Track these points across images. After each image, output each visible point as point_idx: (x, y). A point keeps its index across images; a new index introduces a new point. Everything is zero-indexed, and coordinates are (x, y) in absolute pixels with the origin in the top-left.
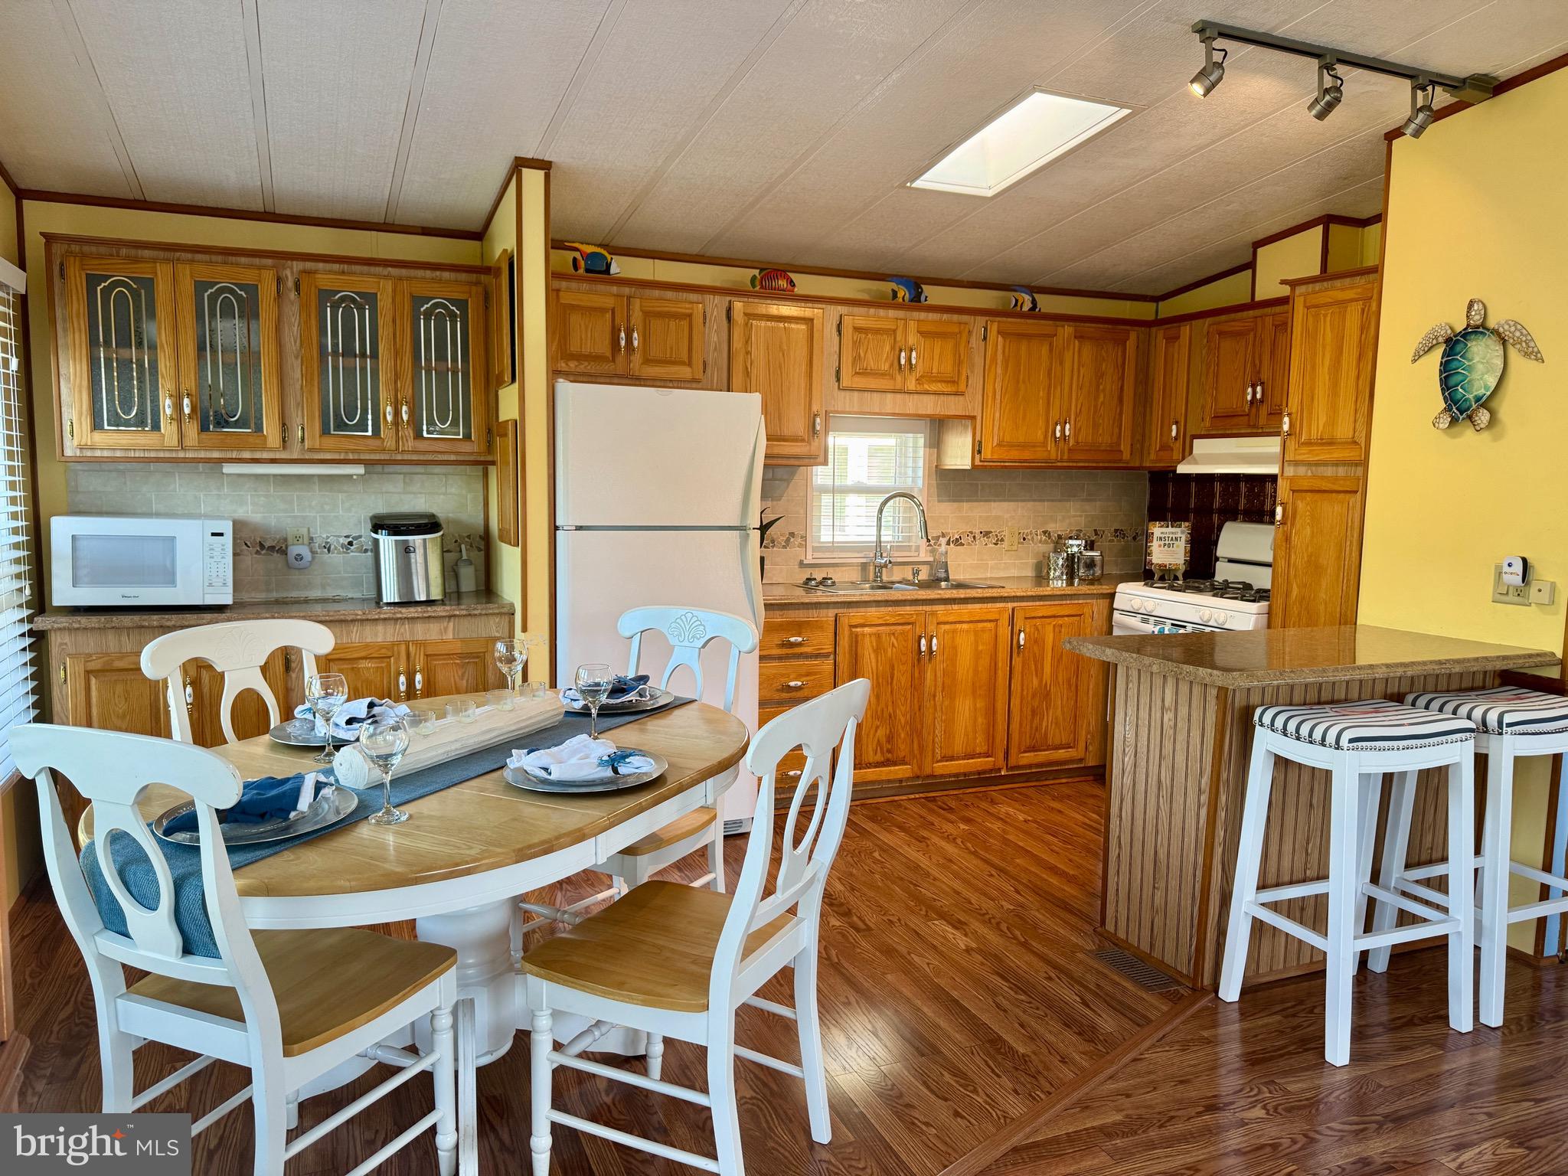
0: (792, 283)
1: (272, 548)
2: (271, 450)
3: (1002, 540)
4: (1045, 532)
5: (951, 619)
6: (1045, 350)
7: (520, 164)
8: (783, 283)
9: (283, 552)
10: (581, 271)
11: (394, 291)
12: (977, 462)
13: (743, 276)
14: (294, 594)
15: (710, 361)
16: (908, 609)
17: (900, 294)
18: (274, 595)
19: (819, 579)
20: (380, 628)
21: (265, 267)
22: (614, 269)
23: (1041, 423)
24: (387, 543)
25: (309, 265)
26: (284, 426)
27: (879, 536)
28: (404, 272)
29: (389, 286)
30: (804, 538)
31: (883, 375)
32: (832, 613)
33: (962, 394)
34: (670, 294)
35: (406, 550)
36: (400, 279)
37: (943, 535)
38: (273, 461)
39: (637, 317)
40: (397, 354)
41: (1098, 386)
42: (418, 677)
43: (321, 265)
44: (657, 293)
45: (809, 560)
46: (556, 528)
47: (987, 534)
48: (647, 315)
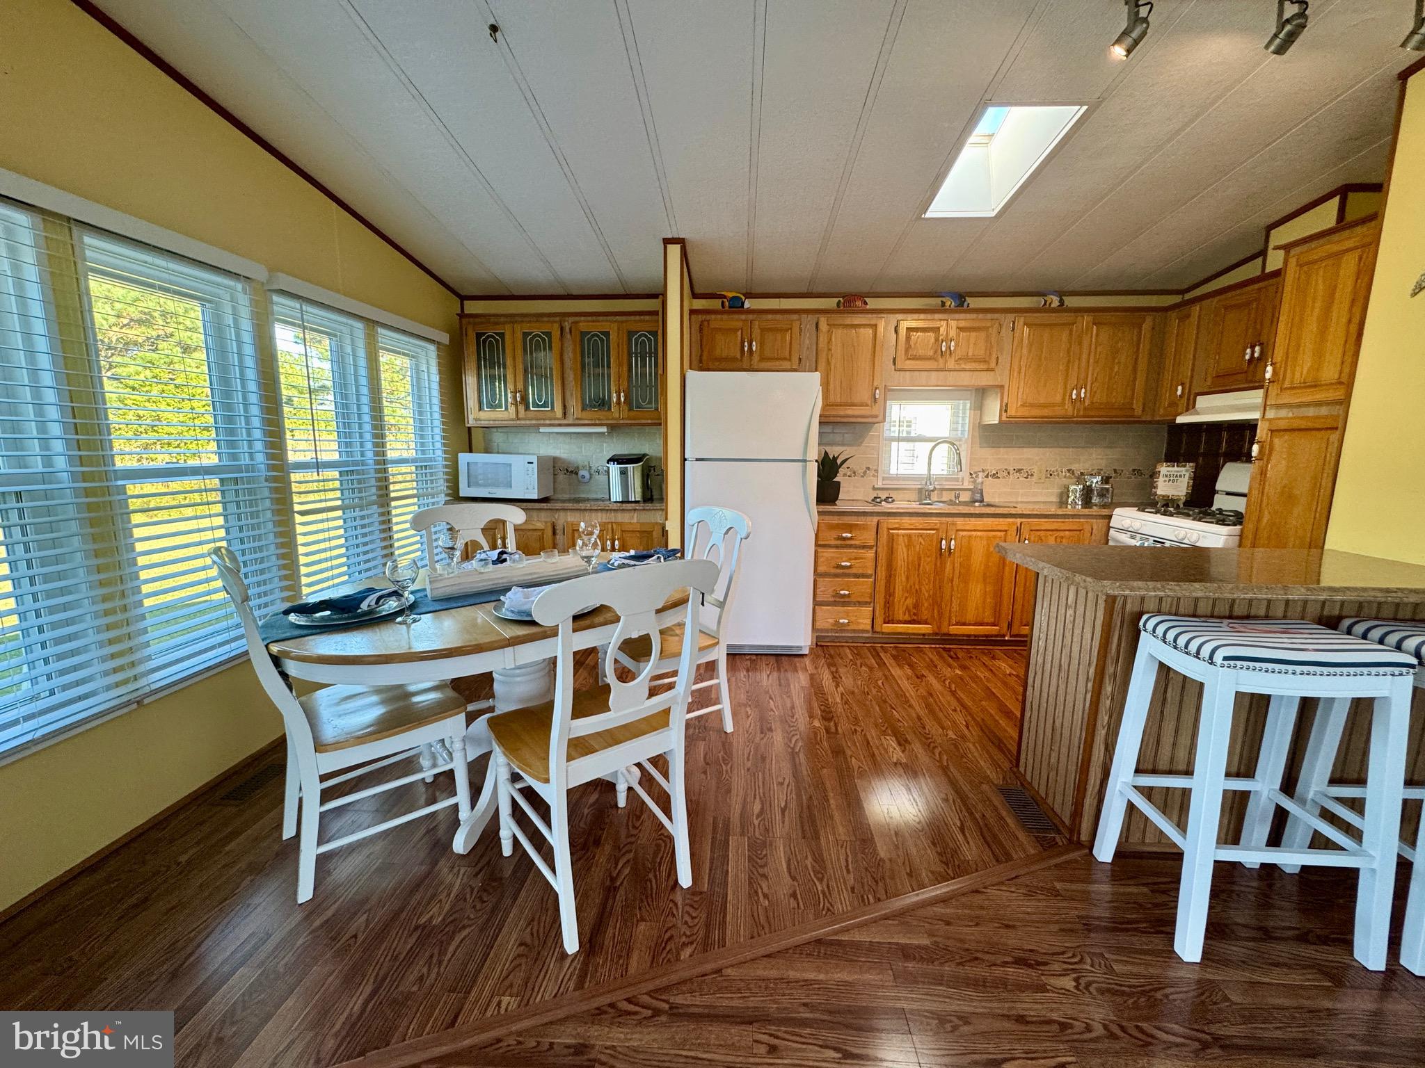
0: (866, 303)
1: (572, 472)
2: (558, 419)
3: (1032, 475)
4: (1069, 471)
5: (967, 528)
6: (1065, 335)
7: (667, 241)
8: (859, 303)
9: (577, 473)
10: (727, 308)
11: (619, 329)
12: (1004, 418)
13: (831, 303)
14: (583, 496)
15: (803, 357)
16: (934, 520)
17: (948, 304)
18: (573, 496)
19: (883, 498)
20: (599, 514)
21: (555, 322)
22: (747, 305)
23: (1061, 391)
24: (615, 469)
25: (577, 319)
26: (564, 407)
27: (929, 470)
28: (624, 318)
29: (615, 326)
30: (876, 471)
31: (930, 359)
32: (875, 519)
33: (992, 370)
34: (779, 317)
35: (623, 473)
36: (622, 322)
37: (983, 471)
38: (560, 425)
39: (756, 332)
40: (620, 365)
41: (1114, 358)
42: (617, 542)
43: (582, 318)
44: (770, 317)
45: (880, 485)
46: (685, 460)
47: (1019, 471)
48: (763, 330)
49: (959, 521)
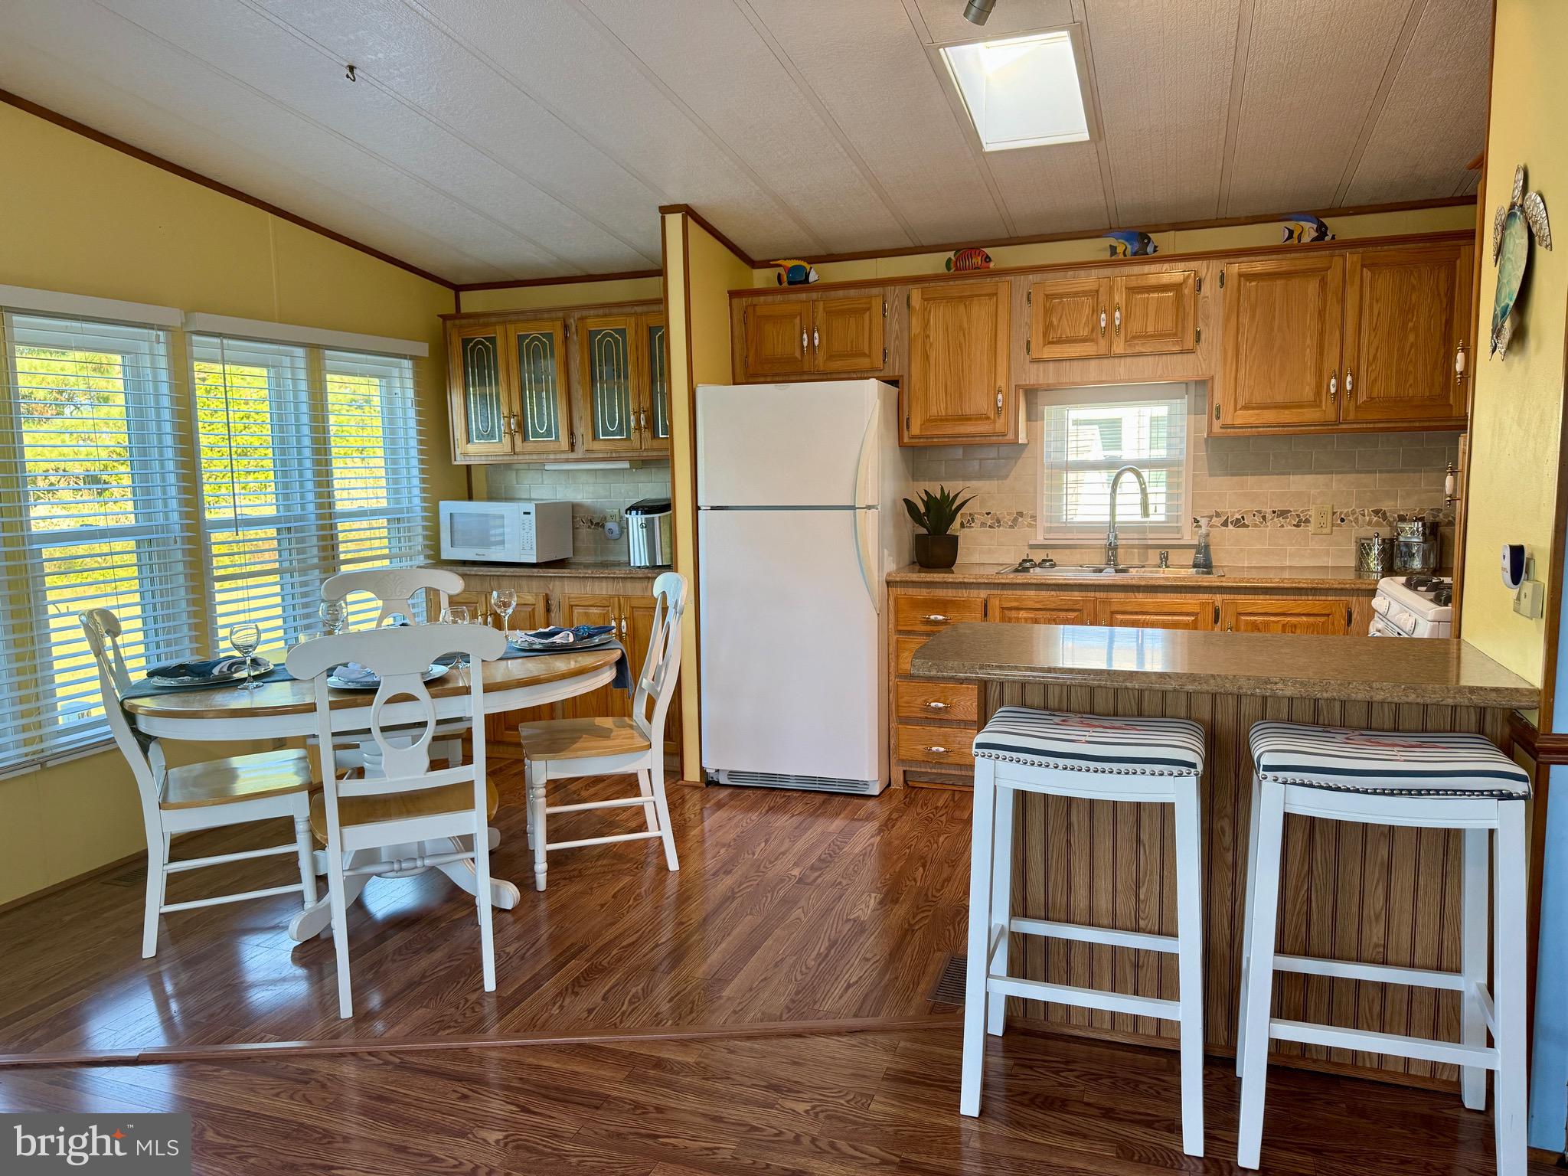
0: (988, 259)
1: (597, 524)
2: (563, 452)
3: (1307, 521)
4: (1376, 512)
5: (1129, 608)
6: (1312, 286)
7: (665, 210)
8: (977, 260)
9: (603, 526)
10: (785, 284)
11: (637, 325)
12: (1216, 428)
13: (932, 263)
15: (891, 348)
16: (1077, 595)
17: (1120, 250)
18: (599, 559)
19: (1038, 560)
20: (604, 584)
21: (557, 319)
22: (813, 277)
23: (1310, 379)
24: (636, 520)
25: (585, 313)
26: (572, 434)
27: (1113, 514)
28: (645, 308)
29: (632, 321)
30: (1034, 517)
31: (1084, 340)
32: (983, 594)
33: (1192, 351)
34: (852, 292)
36: (641, 314)
37: (1218, 515)
38: (567, 461)
39: (821, 314)
40: (639, 375)
41: (1404, 324)
42: (624, 623)
43: (592, 312)
44: (841, 293)
45: (1040, 539)
46: (698, 508)
47: (1283, 514)
48: (829, 313)
49: (1117, 597)
